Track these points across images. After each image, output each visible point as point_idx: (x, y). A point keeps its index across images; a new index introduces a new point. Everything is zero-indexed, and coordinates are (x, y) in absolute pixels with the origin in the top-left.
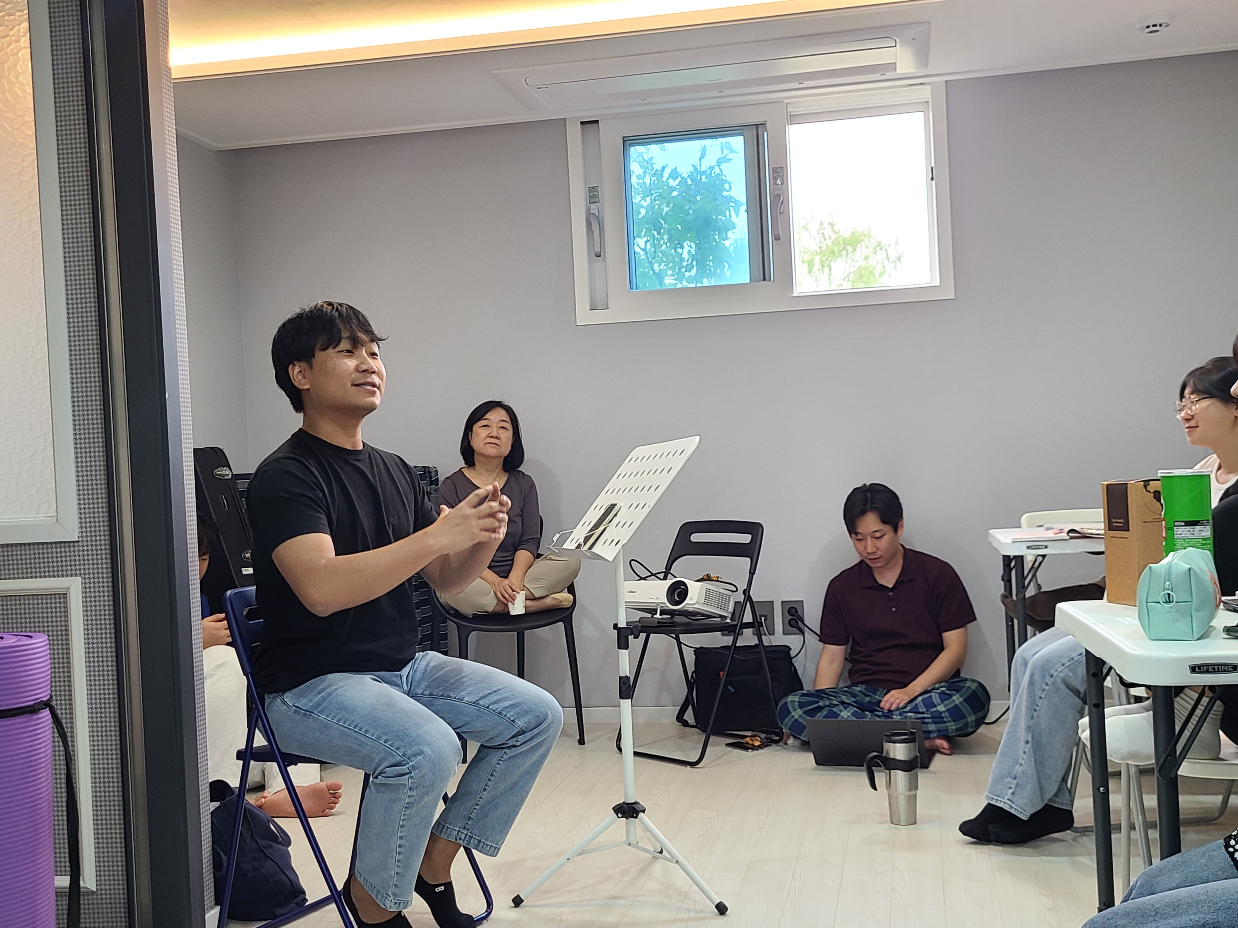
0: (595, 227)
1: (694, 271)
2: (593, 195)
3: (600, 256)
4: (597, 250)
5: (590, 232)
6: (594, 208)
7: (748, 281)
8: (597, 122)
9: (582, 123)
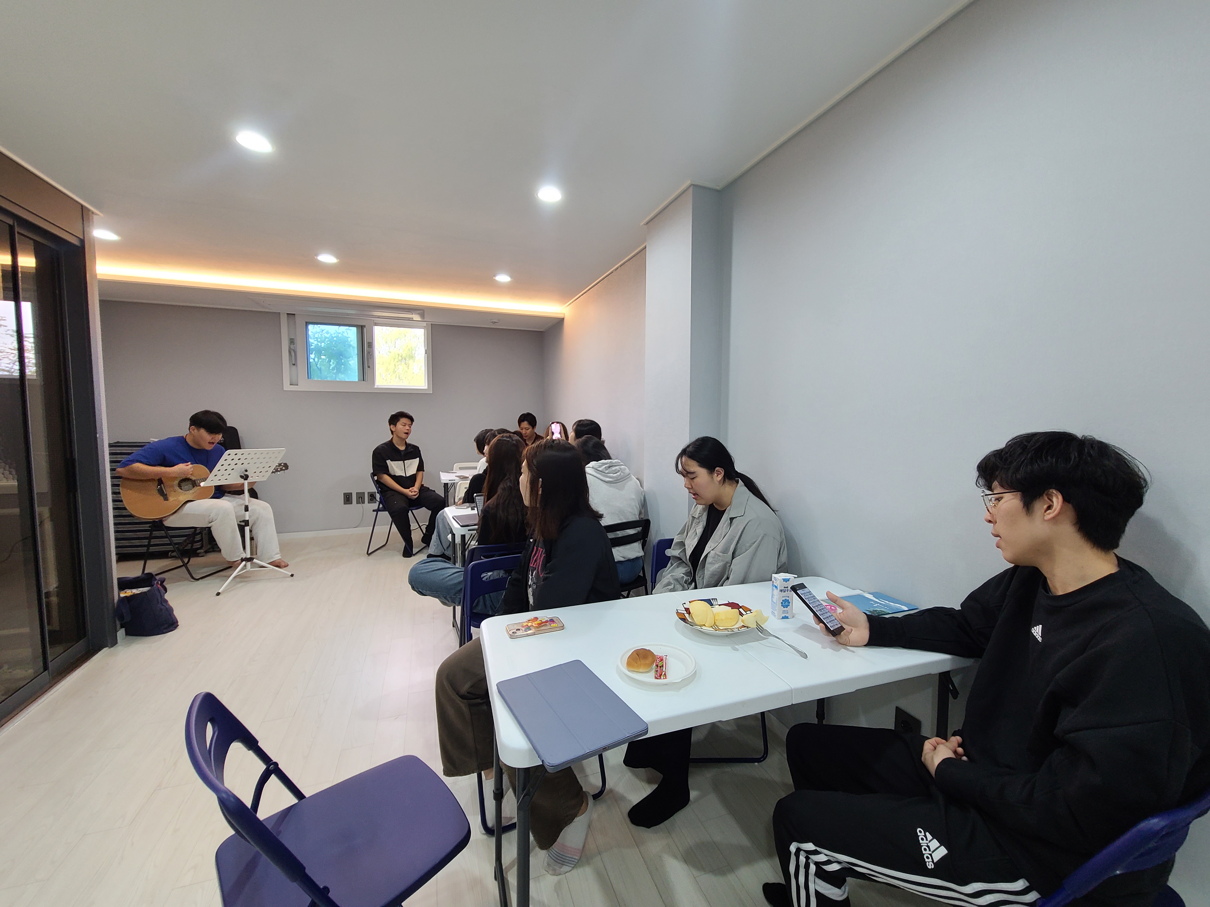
0: (293, 354)
1: (335, 371)
2: (292, 341)
3: (295, 365)
4: (294, 363)
5: (290, 357)
6: (292, 346)
7: (357, 380)
8: (294, 314)
9: (287, 314)
